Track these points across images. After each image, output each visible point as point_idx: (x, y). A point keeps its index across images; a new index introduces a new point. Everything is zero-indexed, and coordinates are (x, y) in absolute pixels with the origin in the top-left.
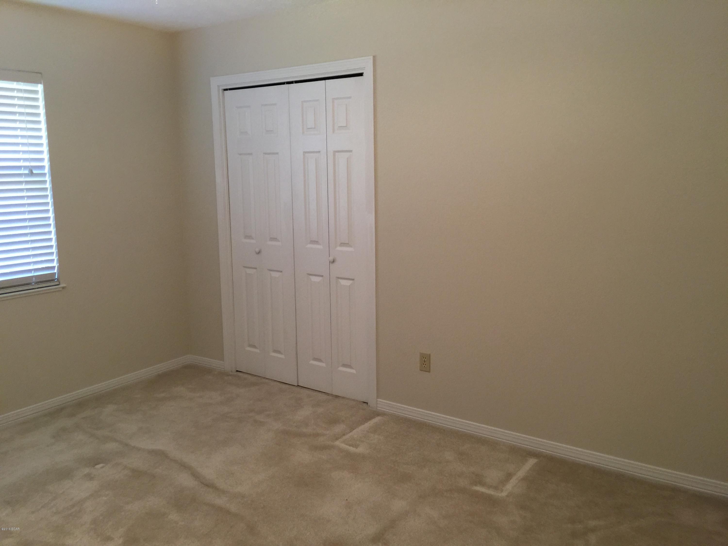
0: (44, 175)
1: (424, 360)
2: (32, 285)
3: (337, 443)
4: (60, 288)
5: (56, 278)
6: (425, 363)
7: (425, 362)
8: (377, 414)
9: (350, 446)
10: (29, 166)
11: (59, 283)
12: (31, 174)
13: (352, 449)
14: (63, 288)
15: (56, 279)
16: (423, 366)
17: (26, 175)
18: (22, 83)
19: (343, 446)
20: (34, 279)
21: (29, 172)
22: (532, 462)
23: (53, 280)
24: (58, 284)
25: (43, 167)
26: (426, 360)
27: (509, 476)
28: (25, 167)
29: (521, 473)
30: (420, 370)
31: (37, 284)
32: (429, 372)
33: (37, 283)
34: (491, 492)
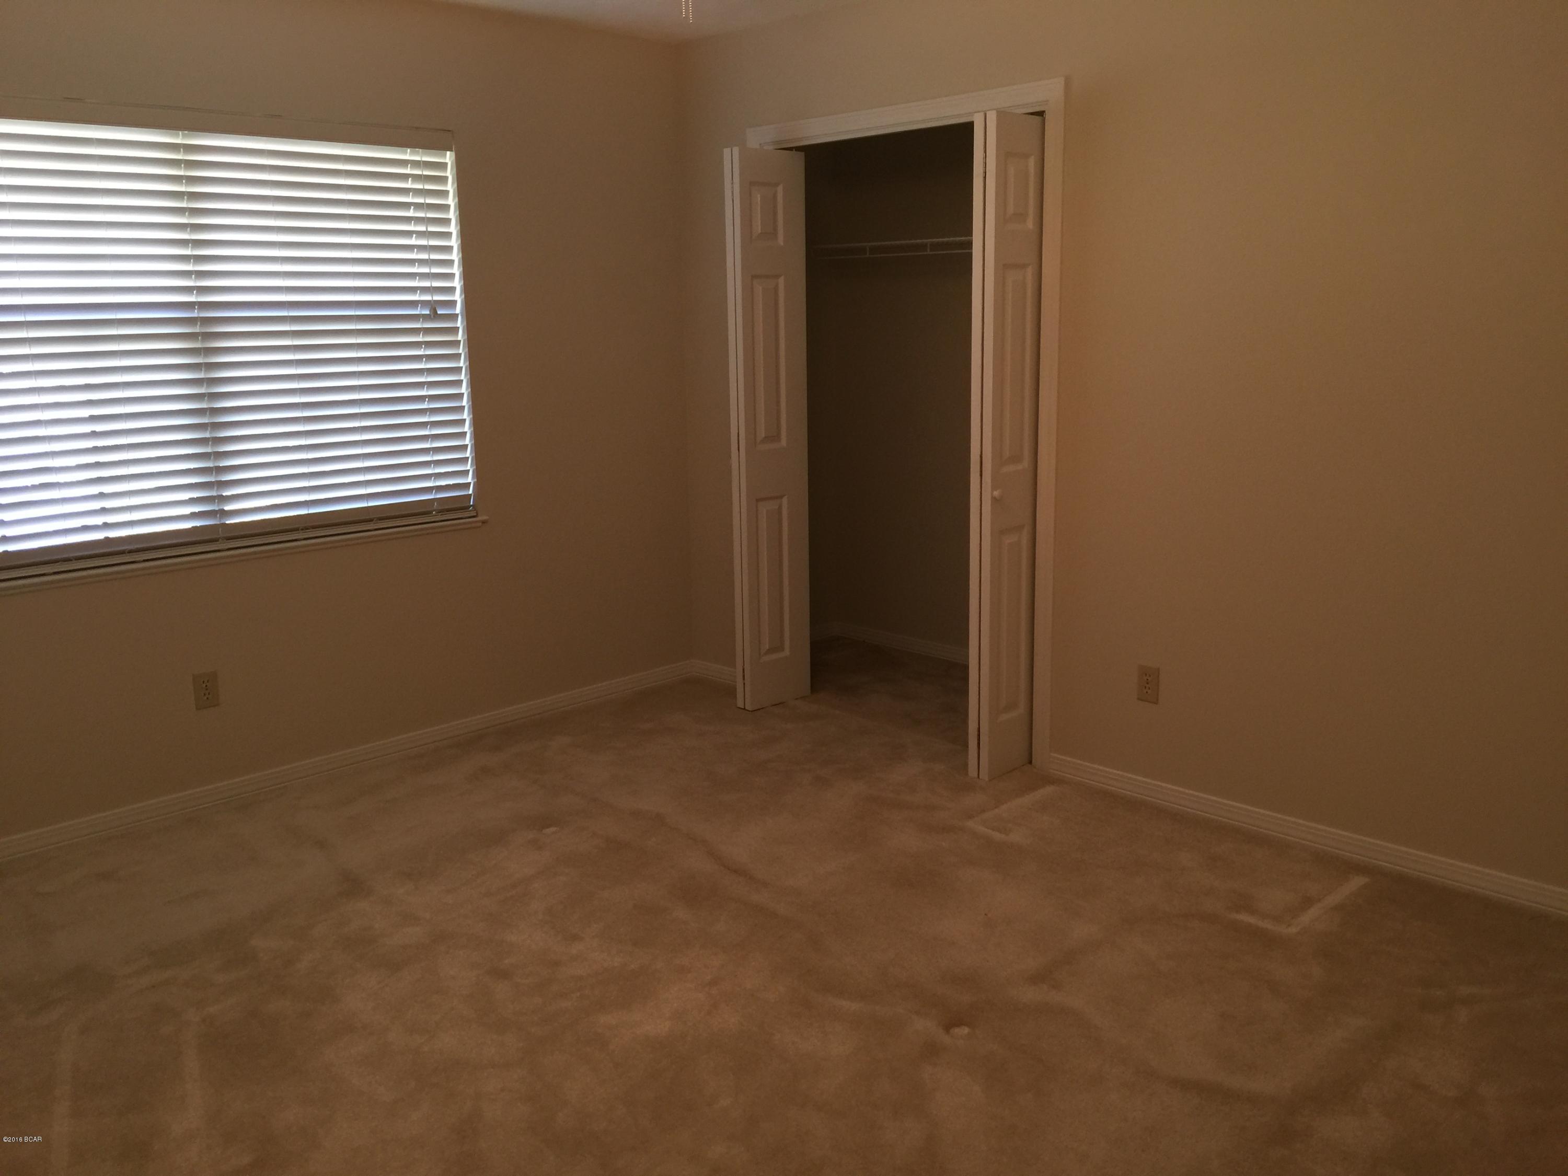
0: (454, 317)
1: (1147, 680)
2: (432, 515)
3: (970, 824)
4: (476, 522)
5: (471, 504)
6: (1147, 686)
7: (1148, 683)
8: (1048, 780)
9: (993, 830)
10: (430, 301)
11: (477, 513)
12: (434, 316)
13: (997, 836)
14: (484, 522)
15: (471, 506)
16: (1145, 691)
17: (425, 318)
18: (421, 150)
19: (981, 829)
20: (436, 504)
21: (430, 311)
22: (1357, 882)
23: (466, 508)
24: (475, 514)
25: (453, 303)
26: (1149, 679)
27: (1308, 902)
28: (424, 303)
29: (1333, 899)
30: (1139, 699)
31: (440, 514)
32: (1156, 702)
33: (441, 511)
34: (1267, 925)
